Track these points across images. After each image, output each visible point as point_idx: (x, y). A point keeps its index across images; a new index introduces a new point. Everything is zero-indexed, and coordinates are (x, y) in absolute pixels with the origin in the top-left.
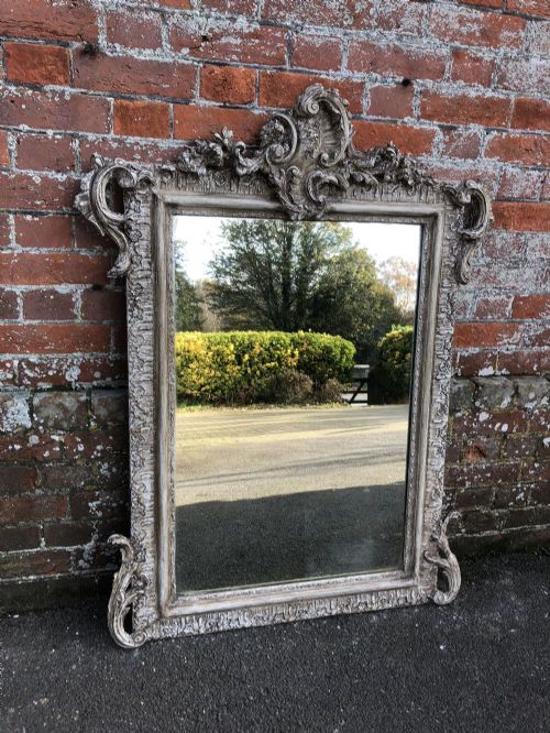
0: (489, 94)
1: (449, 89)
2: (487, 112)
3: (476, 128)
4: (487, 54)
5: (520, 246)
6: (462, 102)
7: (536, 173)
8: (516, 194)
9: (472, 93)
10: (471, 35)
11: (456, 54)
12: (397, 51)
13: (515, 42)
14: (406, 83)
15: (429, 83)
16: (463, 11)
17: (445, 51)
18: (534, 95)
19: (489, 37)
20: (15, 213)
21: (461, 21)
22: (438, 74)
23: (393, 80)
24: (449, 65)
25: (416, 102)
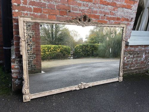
0: (114, 17)
1: (110, 16)
2: (113, 19)
3: (112, 21)
4: (113, 12)
6: (111, 17)
9: (112, 16)
10: (112, 10)
11: (110, 12)
12: (104, 11)
13: (117, 10)
14: (105, 15)
15: (107, 15)
16: (111, 7)
17: (109, 12)
18: (119, 17)
19: (114, 10)
21: (111, 8)
22: (108, 14)
23: (103, 15)
24: (109, 13)
25: (106, 18)
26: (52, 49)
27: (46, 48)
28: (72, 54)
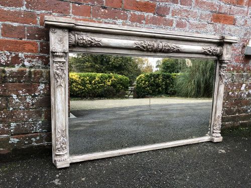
5: (223, 29)
7: (228, 5)
8: (223, 11)
20: (73, 3)
26: (97, 79)
27: (88, 78)
28: (131, 91)
